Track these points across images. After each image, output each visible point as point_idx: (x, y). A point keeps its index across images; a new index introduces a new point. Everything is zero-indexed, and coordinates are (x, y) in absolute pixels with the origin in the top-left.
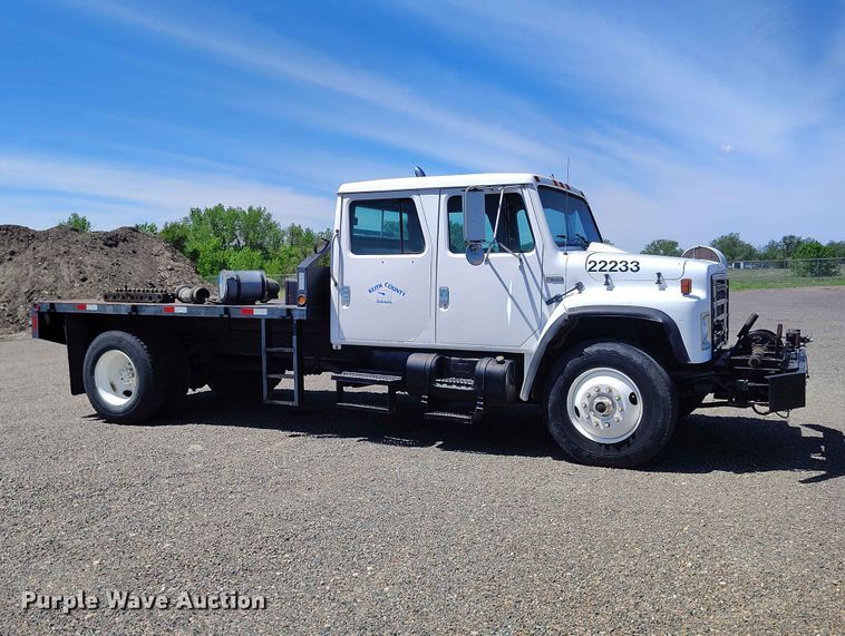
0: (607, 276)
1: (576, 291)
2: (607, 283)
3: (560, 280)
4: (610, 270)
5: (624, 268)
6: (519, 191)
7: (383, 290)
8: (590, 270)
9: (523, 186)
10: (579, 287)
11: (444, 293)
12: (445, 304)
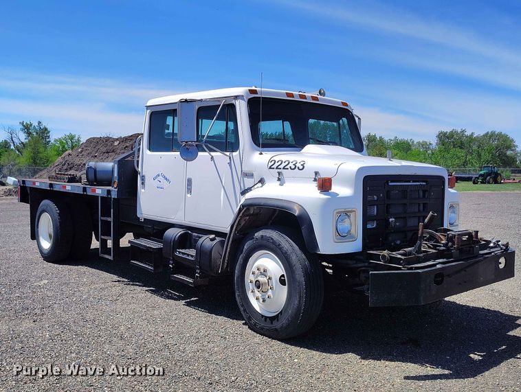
0: (279, 173)
1: (260, 185)
2: (279, 179)
3: (250, 175)
4: (284, 168)
5: (293, 167)
6: (233, 102)
7: (160, 178)
8: (270, 168)
9: (236, 97)
10: (262, 181)
11: (189, 182)
12: (189, 190)
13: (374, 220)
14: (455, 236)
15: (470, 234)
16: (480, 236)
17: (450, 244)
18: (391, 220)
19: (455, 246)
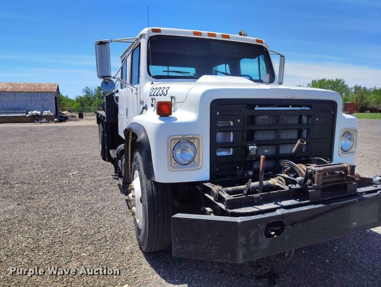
1: (145, 111)
2: (152, 105)
3: (143, 103)
8: (150, 95)
10: (146, 108)
11: (127, 110)
12: (127, 117)
13: (230, 148)
14: (315, 172)
15: (345, 169)
16: (356, 172)
17: (309, 181)
18: (250, 147)
19: (315, 185)
